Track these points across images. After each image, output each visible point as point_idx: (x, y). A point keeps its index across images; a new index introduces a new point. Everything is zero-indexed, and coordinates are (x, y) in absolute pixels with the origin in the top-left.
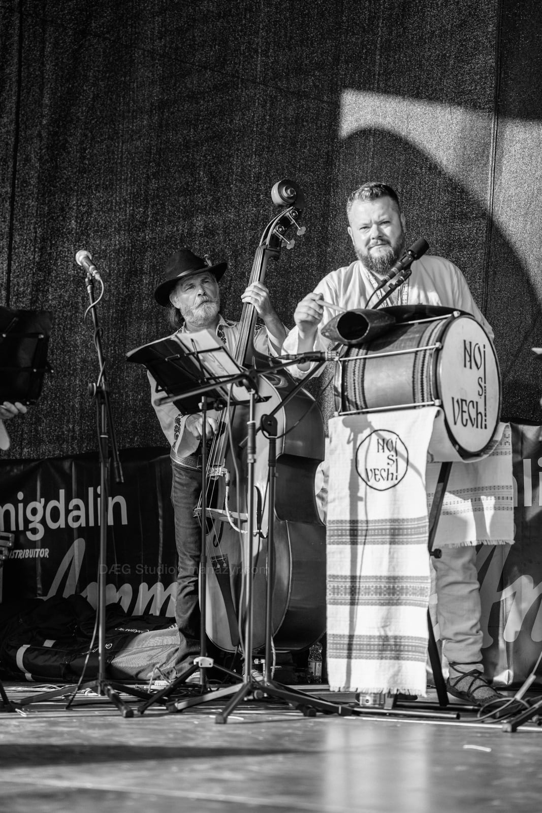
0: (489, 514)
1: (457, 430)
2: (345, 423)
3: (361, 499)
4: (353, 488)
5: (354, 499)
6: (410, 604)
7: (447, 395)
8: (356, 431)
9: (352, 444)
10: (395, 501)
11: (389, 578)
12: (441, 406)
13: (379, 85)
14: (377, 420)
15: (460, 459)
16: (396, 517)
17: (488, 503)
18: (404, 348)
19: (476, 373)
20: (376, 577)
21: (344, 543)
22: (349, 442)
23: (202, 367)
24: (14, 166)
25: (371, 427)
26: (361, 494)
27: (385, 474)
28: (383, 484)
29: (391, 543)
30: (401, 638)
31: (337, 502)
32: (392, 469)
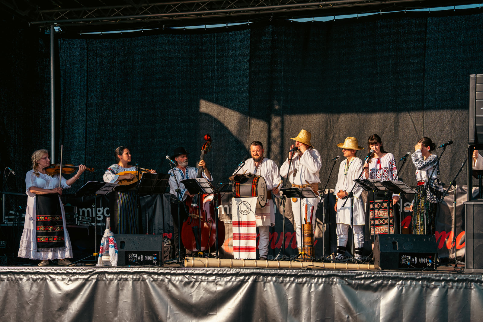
0: (265, 219)
1: (260, 201)
2: (235, 200)
3: (240, 217)
4: (238, 214)
5: (239, 217)
6: (252, 240)
7: (259, 194)
8: (238, 202)
9: (237, 205)
10: (248, 217)
11: (247, 234)
12: (258, 197)
13: (215, 95)
14: (243, 199)
15: (261, 208)
16: (248, 221)
17: (265, 217)
18: (249, 184)
19: (263, 189)
20: (244, 234)
21: (237, 226)
22: (236, 204)
23: (200, 185)
24: (87, 99)
25: (242, 201)
26: (240, 216)
27: (246, 211)
28: (245, 213)
29: (247, 226)
30: (250, 247)
31: (234, 217)
32: (247, 210)
